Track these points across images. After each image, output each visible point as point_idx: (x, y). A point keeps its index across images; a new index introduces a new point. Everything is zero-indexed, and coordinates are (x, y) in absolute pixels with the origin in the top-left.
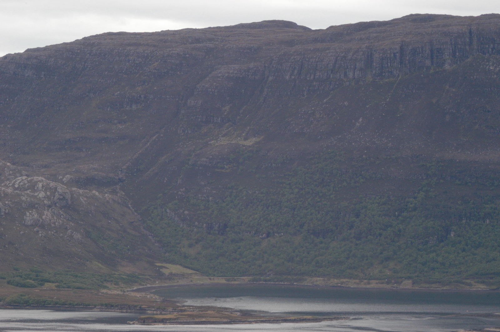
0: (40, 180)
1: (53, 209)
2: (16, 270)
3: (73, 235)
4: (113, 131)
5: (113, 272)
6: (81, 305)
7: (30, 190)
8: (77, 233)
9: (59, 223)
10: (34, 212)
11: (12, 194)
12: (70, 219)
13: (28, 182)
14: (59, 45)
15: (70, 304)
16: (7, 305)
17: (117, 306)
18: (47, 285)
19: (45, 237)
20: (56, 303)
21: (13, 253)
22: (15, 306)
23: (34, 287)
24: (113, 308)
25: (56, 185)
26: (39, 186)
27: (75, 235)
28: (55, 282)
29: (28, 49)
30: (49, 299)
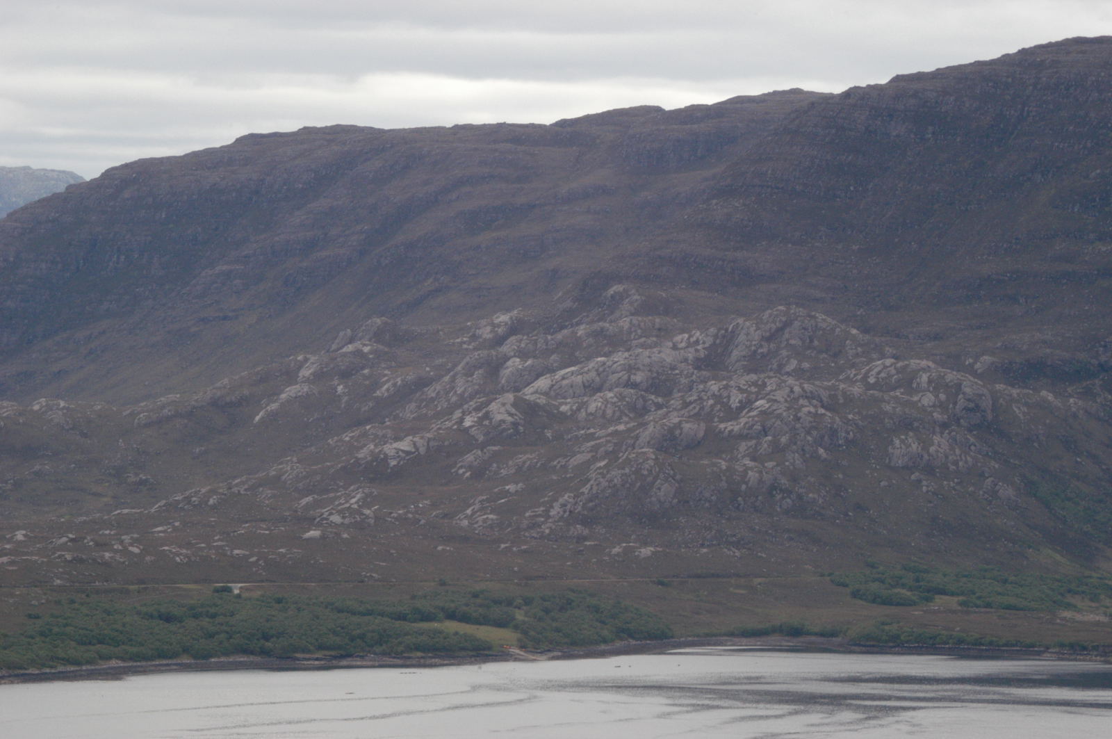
0: (924, 367)
1: (953, 431)
2: (872, 566)
3: (997, 487)
4: (1086, 259)
5: (1087, 573)
6: (1016, 645)
7: (902, 390)
8: (1005, 485)
9: (966, 462)
10: (910, 438)
11: (862, 398)
12: (990, 454)
13: (898, 372)
14: (965, 66)
15: (991, 643)
16: (851, 645)
17: (1095, 648)
18: (940, 601)
19: (934, 493)
20: (961, 641)
21: (865, 528)
22: (868, 646)
23: (912, 604)
24: (1085, 653)
25: (958, 379)
26: (922, 380)
27: (1001, 490)
28: (958, 595)
29: (898, 76)
30: (943, 632)
